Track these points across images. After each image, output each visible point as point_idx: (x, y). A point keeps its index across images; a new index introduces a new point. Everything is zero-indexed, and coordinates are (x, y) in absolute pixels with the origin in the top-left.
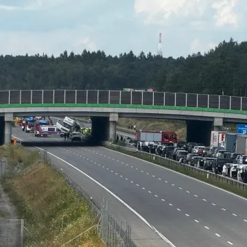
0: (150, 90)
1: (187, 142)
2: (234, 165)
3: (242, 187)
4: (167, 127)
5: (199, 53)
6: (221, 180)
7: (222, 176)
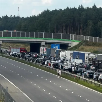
0: (15, 31)
1: (31, 52)
2: (50, 61)
3: (53, 70)
4: (22, 46)
5: (35, 15)
6: (45, 67)
7: (45, 66)
